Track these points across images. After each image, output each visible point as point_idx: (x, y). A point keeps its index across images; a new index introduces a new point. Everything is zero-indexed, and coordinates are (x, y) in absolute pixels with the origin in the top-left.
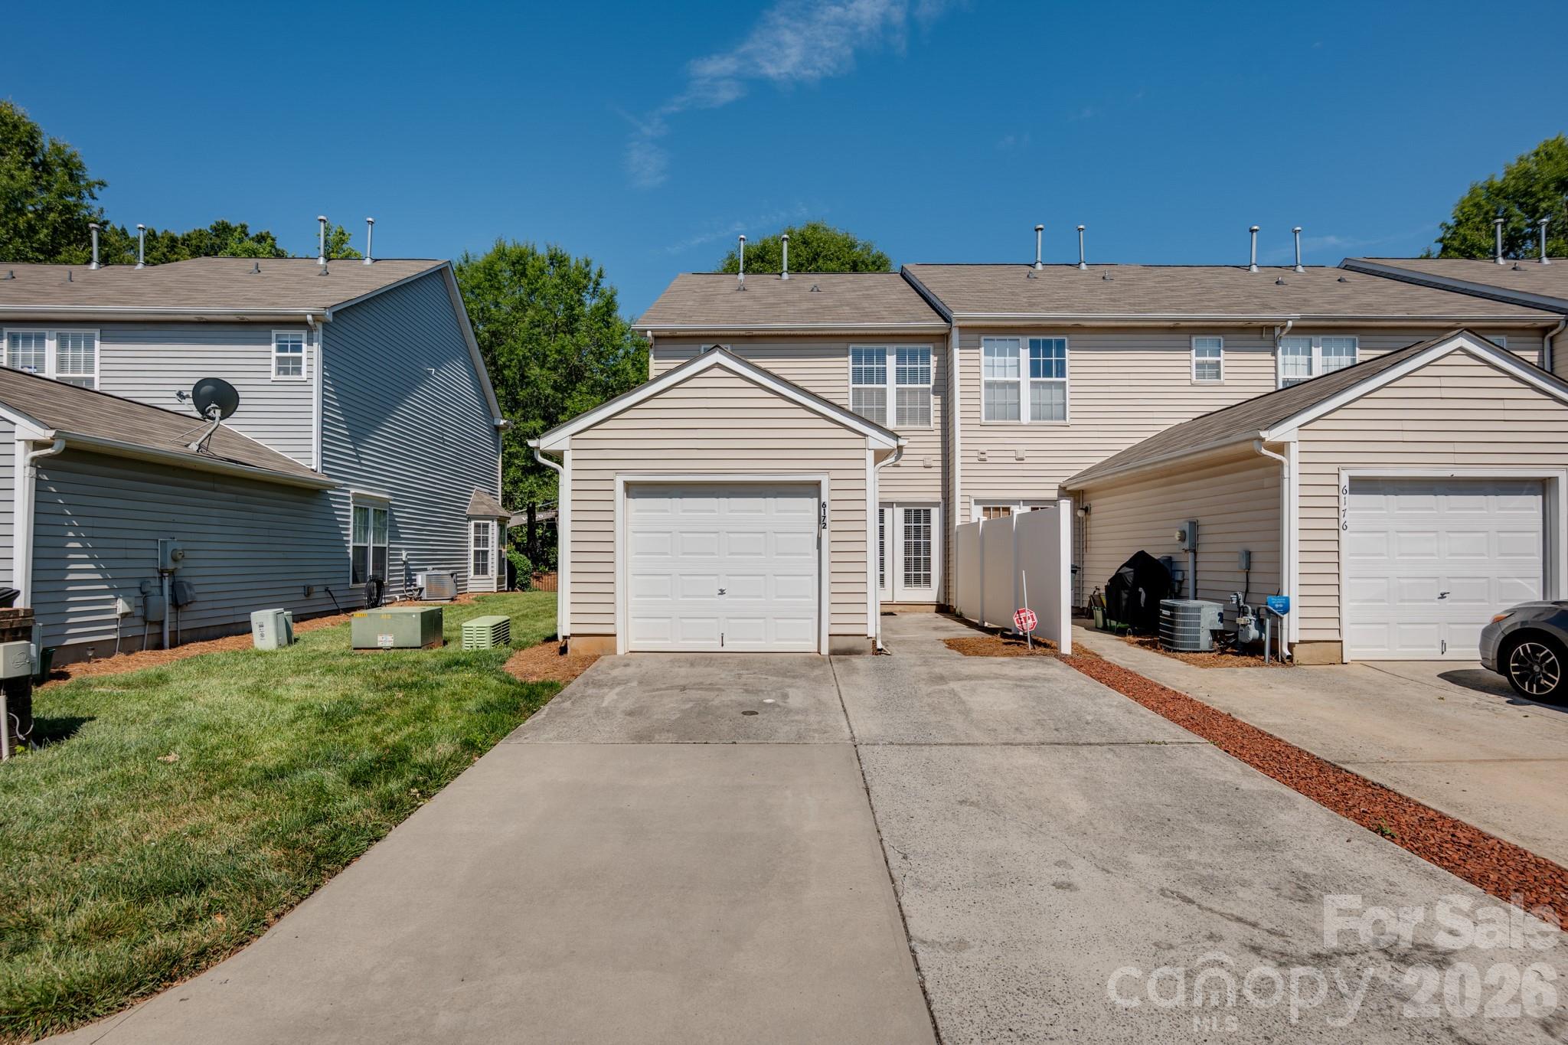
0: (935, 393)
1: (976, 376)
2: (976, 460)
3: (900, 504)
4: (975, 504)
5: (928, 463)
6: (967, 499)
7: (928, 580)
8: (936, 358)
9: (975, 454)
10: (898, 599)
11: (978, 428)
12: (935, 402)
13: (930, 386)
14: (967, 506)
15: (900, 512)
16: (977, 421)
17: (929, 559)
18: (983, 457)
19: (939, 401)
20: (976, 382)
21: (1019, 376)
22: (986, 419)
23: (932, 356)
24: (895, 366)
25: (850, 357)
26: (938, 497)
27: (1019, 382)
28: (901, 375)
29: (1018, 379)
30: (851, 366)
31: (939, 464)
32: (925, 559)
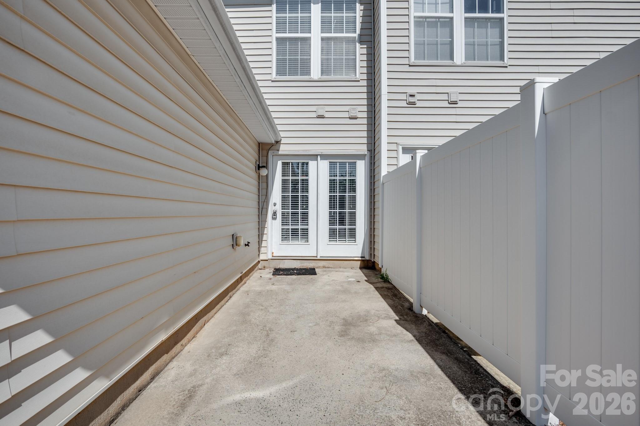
0: (361, 42)
1: (405, 12)
2: (404, 104)
3: (324, 157)
4: (403, 153)
5: (353, 114)
6: (394, 147)
7: (353, 234)
8: (362, 7)
9: (403, 97)
10: (322, 253)
11: (407, 68)
12: (361, 51)
13: (356, 35)
14: (394, 154)
15: (324, 165)
16: (406, 61)
17: (355, 213)
18: (412, 99)
19: (365, 51)
20: (405, 19)
21: (452, 11)
22: (416, 58)
23: (358, 5)
24: (320, 15)
25: (274, 6)
26: (363, 149)
27: (452, 18)
28: (326, 24)
29: (450, 15)
30: (274, 15)
31: (365, 115)
32: (350, 213)
